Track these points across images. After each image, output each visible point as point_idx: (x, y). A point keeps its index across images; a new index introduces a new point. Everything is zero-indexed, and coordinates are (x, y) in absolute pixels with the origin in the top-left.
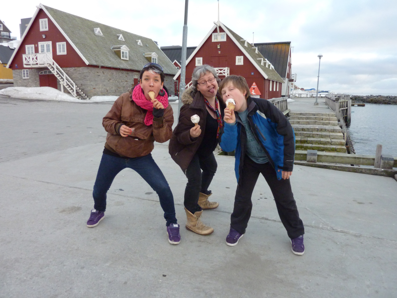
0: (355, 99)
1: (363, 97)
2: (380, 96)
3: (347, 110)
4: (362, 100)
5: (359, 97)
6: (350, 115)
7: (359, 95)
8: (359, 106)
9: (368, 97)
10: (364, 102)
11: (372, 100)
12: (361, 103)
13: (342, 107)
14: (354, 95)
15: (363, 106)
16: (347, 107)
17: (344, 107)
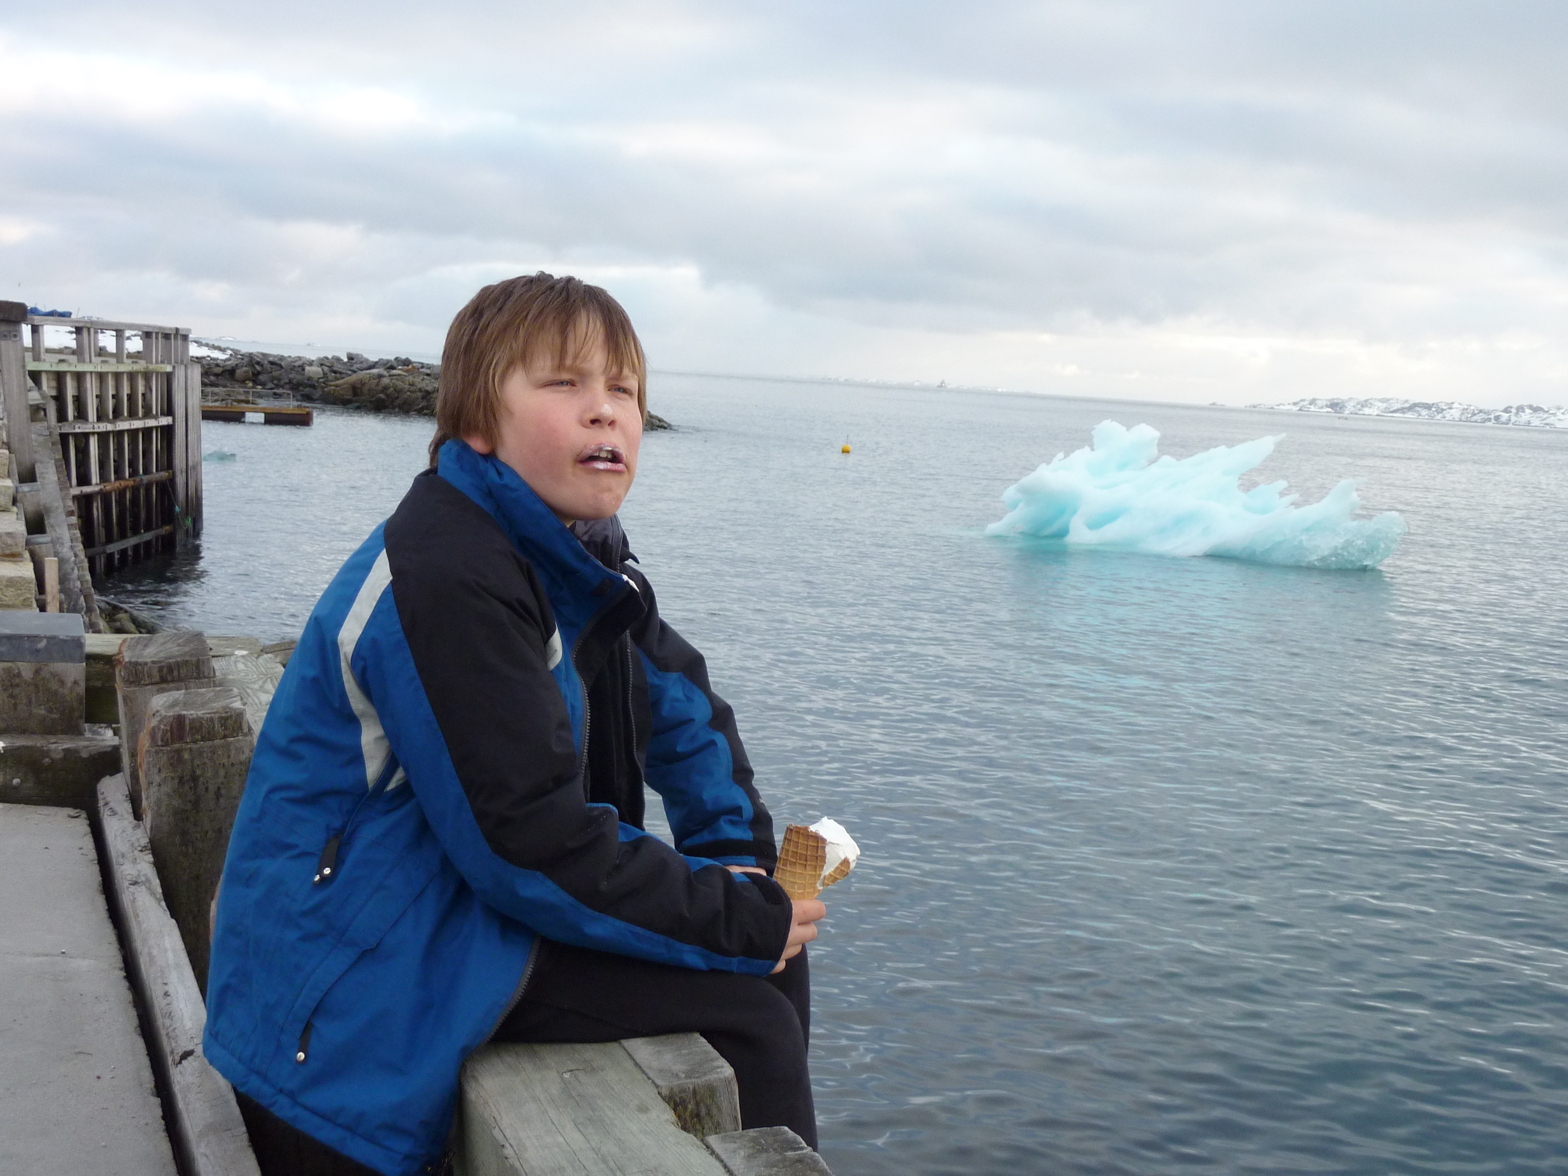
0: (255, 377)
1: (299, 366)
2: (407, 362)
3: (168, 432)
4: (295, 387)
5: (276, 364)
6: (192, 470)
7: (274, 351)
8: (272, 419)
9: (331, 366)
10: (308, 398)
11: (356, 389)
12: (290, 405)
13: (133, 415)
14: (245, 349)
15: (303, 421)
16: (169, 411)
17: (148, 414)
